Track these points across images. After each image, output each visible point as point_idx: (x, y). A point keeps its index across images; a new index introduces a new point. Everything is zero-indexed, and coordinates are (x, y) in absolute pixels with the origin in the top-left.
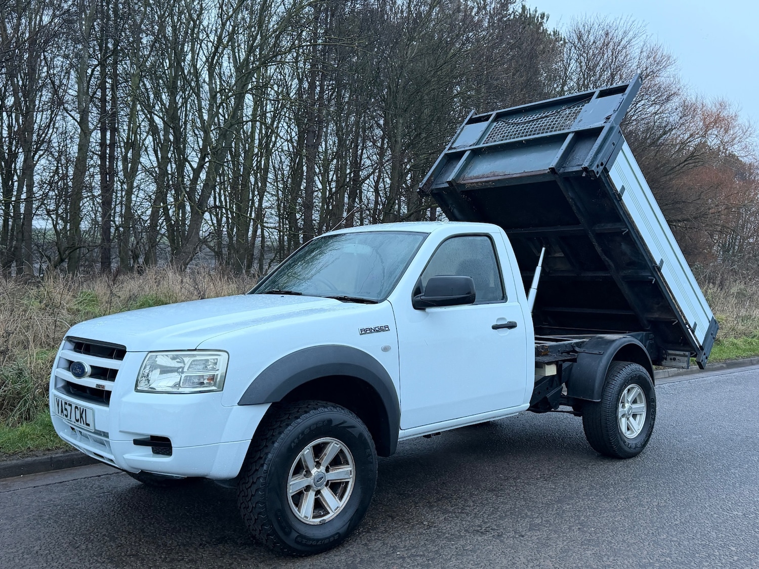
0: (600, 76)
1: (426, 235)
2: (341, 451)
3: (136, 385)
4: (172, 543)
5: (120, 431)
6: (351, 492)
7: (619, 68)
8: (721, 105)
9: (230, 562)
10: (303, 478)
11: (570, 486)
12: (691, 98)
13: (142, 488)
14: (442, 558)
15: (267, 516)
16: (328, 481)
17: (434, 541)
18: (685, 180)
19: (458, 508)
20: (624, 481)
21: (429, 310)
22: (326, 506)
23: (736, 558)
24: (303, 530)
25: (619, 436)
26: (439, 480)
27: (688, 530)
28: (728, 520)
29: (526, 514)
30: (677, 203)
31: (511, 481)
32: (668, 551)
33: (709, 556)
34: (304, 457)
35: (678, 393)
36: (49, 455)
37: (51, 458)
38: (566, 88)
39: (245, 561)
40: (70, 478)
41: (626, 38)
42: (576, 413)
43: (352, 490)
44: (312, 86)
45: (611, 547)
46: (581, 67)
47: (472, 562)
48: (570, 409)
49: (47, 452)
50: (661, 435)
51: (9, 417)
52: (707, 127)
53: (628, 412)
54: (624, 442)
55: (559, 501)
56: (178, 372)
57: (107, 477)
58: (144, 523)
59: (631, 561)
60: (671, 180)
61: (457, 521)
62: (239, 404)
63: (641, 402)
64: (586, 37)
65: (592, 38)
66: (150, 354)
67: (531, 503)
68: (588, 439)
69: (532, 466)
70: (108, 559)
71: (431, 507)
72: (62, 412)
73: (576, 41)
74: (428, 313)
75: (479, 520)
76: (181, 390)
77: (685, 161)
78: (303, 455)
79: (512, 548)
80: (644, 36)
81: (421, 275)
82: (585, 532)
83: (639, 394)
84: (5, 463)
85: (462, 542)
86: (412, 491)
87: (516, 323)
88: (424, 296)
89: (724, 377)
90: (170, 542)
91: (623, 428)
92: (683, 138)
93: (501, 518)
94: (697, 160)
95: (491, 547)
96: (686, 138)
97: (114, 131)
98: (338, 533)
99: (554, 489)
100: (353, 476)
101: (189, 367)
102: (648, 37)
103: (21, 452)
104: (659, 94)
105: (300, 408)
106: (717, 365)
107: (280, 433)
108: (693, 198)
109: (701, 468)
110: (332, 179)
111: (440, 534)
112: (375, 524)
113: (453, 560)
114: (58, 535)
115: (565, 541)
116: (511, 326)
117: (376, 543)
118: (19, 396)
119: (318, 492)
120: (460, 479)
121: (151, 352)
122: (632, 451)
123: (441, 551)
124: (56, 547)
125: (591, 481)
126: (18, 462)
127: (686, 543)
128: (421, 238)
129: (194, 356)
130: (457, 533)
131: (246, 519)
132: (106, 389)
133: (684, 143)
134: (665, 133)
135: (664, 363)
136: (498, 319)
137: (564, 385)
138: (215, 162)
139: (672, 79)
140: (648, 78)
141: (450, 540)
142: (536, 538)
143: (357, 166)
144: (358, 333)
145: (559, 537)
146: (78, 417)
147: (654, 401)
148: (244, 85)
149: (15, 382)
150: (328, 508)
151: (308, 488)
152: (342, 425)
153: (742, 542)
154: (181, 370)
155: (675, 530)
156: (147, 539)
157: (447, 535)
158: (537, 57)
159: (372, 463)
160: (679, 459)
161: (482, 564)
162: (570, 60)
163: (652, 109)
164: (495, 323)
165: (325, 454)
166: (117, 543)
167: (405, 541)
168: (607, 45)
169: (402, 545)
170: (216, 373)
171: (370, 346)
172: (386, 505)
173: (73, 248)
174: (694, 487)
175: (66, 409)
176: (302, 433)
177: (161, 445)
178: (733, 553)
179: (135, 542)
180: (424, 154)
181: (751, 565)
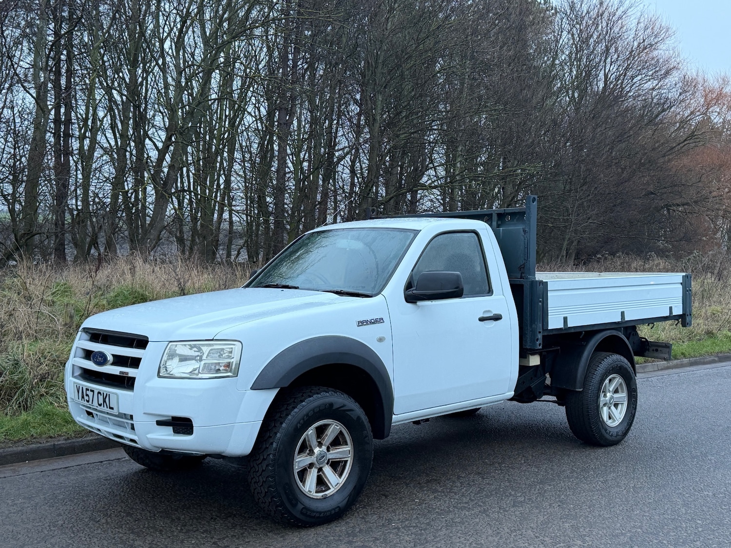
0: (594, 49)
1: (416, 232)
2: (341, 433)
3: (159, 372)
4: (185, 518)
5: (144, 413)
6: (350, 470)
7: (613, 40)
8: (723, 79)
9: (241, 531)
10: (307, 456)
11: (552, 469)
12: (692, 73)
13: (146, 472)
14: (434, 528)
15: (277, 489)
16: (329, 460)
17: (425, 515)
18: (686, 161)
19: (447, 488)
20: (604, 466)
21: (419, 303)
22: (327, 482)
23: (700, 529)
24: (307, 503)
25: (600, 424)
26: (428, 465)
27: (660, 507)
28: (698, 498)
29: (510, 494)
30: (675, 186)
31: (497, 465)
32: (639, 524)
33: (676, 528)
34: (308, 437)
35: (666, 386)
36: (51, 443)
37: (54, 445)
38: (557, 62)
39: (255, 531)
40: (73, 464)
41: (621, 8)
42: (560, 402)
43: (350, 467)
44: (284, 58)
45: (588, 521)
46: (573, 39)
47: (460, 532)
48: (554, 398)
49: (50, 439)
50: (644, 426)
51: (7, 407)
52: (708, 105)
53: (610, 401)
54: (606, 430)
55: (541, 482)
56: (196, 360)
57: (109, 463)
58: (155, 502)
59: (605, 532)
60: (669, 161)
61: (446, 499)
62: (251, 389)
63: (623, 392)
64: (579, 6)
65: (585, 8)
66: (171, 344)
67: (514, 485)
68: (570, 428)
69: (516, 453)
70: (129, 530)
71: (421, 488)
72: (83, 397)
73: (569, 11)
74: (419, 306)
75: (466, 498)
76: (200, 376)
77: (685, 140)
78: (307, 435)
79: (497, 521)
80: (641, 6)
81: (412, 271)
82: (565, 508)
83: (621, 384)
84: (11, 449)
85: (451, 516)
86: (403, 474)
87: (501, 315)
88: (416, 290)
89: (715, 370)
90: (183, 517)
91: (605, 417)
92: (683, 115)
93: (487, 496)
94: (698, 140)
95: (477, 520)
96: (686, 115)
97: (69, 108)
98: (338, 507)
99: (537, 472)
100: (351, 455)
101: (208, 355)
102: (646, 7)
103: (25, 439)
104: (657, 69)
105: (304, 393)
106: (709, 359)
107: (287, 415)
108: (694, 180)
109: (679, 455)
110: (304, 158)
111: (430, 509)
112: (370, 501)
113: (444, 530)
114: (77, 512)
115: (545, 515)
116: (497, 318)
117: (372, 516)
118: (15, 386)
119: (320, 470)
120: (447, 464)
121: (171, 342)
122: (613, 438)
123: (432, 523)
124: (79, 521)
125: (573, 466)
126: (23, 448)
127: (657, 517)
128: (412, 235)
129: (212, 345)
130: (446, 509)
131: (256, 493)
132: (130, 375)
133: (684, 122)
134: (664, 110)
135: (646, 353)
136: (485, 312)
137: (548, 375)
138: (182, 143)
139: (671, 52)
140: (646, 51)
141: (440, 514)
142: (519, 512)
143: (331, 145)
144: (356, 324)
145: (541, 511)
146: (101, 401)
147: (635, 390)
148: (214, 60)
149: (12, 373)
150: (329, 485)
151: (311, 465)
152: (342, 409)
153: (708, 517)
154: (198, 358)
155: (647, 507)
156: (161, 515)
157: (437, 510)
158: (526, 28)
159: (368, 444)
160: (659, 447)
161: (470, 533)
162: (562, 32)
163: (649, 85)
164: (481, 315)
165: (327, 435)
166: (134, 518)
167: (399, 515)
168: (601, 15)
169: (396, 518)
170: (231, 361)
171: (366, 337)
172: (378, 486)
173: (30, 235)
174: (671, 471)
175: (87, 395)
176: (307, 415)
177: (183, 425)
178: (698, 525)
179: (150, 517)
180: (405, 133)
181: (713, 535)
